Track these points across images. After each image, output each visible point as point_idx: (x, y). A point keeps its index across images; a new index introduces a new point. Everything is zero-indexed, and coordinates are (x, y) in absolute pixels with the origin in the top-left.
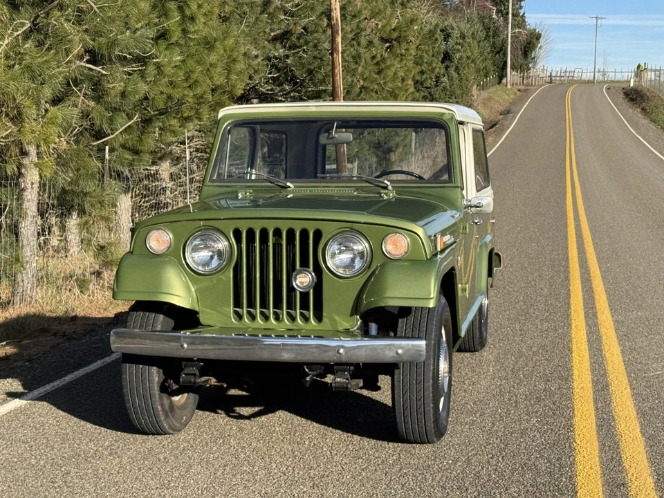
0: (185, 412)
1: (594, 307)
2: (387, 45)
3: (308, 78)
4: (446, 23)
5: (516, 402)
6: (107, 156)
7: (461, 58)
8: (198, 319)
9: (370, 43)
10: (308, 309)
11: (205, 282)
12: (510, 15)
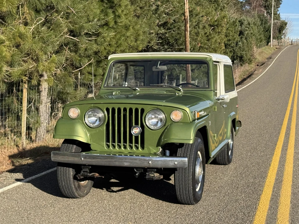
0: (86, 189)
1: (287, 146)
2: (213, 28)
3: (175, 42)
4: (241, 18)
5: (238, 187)
6: (79, 77)
7: (248, 34)
8: (90, 147)
9: (204, 27)
10: (138, 143)
11: (94, 131)
12: (273, 14)
